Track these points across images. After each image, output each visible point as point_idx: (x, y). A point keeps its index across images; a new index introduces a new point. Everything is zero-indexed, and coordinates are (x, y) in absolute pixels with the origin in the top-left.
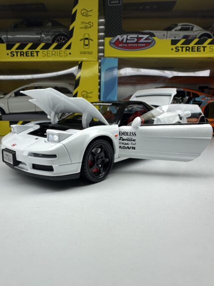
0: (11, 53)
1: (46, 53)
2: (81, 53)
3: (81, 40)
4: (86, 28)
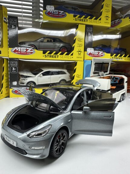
0: (45, 56)
1: (62, 57)
2: (77, 57)
3: (77, 52)
4: (80, 46)
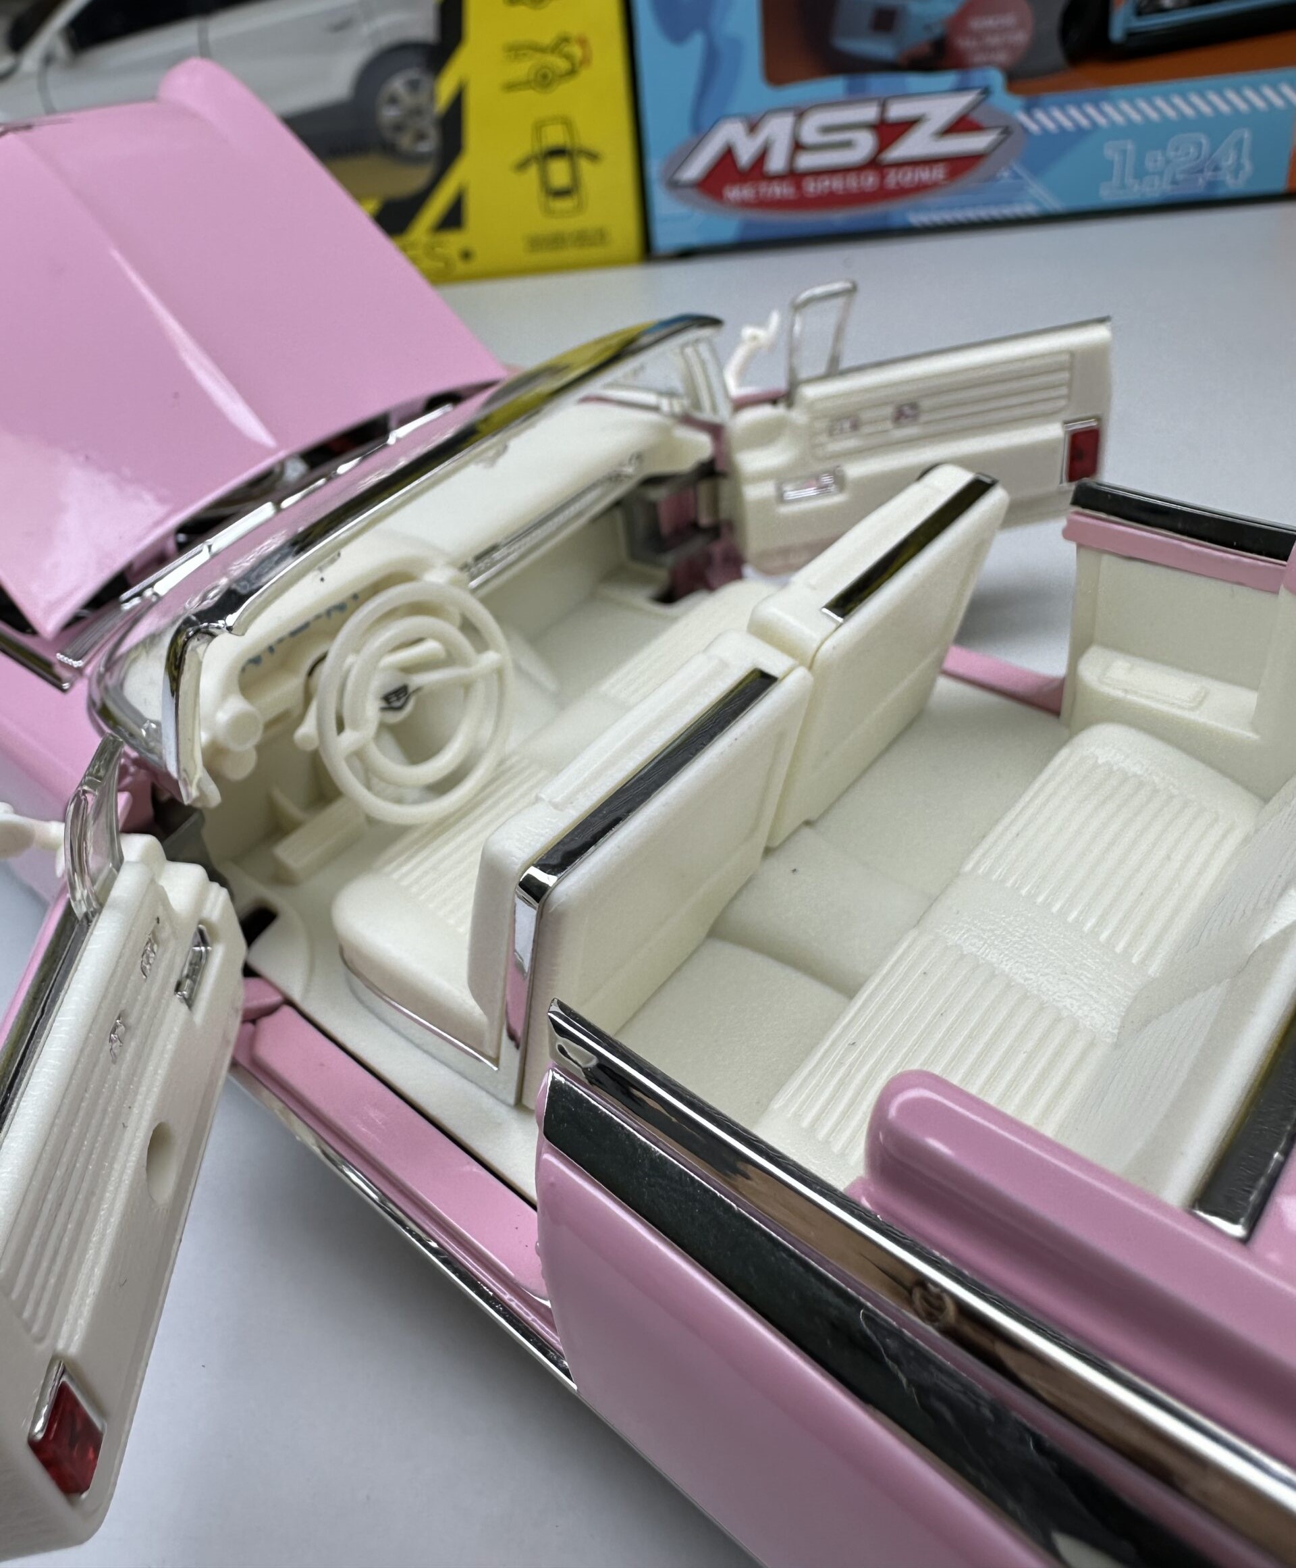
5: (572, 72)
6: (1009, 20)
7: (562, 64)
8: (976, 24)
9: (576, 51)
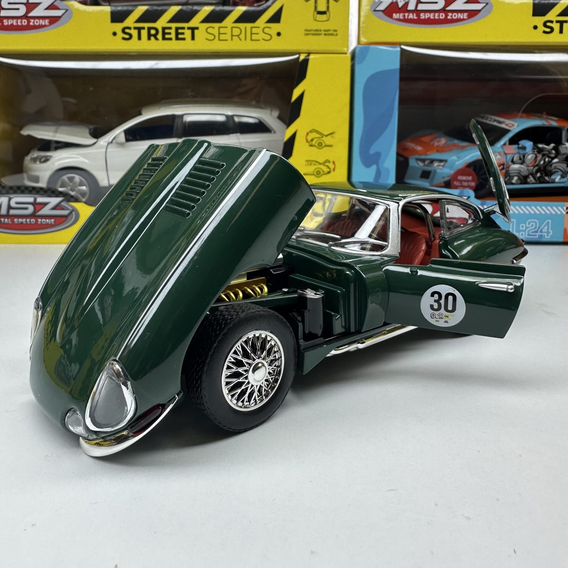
0: (123, 31)
2: (308, 32)
5: (329, 172)
6: (470, 178)
7: (326, 170)
8: (460, 178)
9: (331, 166)
